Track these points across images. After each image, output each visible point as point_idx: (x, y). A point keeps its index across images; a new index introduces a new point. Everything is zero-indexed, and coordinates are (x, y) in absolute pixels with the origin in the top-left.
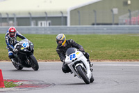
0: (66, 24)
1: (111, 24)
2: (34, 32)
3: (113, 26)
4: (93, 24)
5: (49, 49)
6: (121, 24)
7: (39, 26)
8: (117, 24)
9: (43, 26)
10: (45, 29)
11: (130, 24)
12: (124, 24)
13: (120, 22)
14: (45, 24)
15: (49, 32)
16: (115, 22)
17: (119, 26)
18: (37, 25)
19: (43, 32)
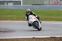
0: (21, 5)
1: (41, 5)
2: (6, 8)
3: (41, 6)
4: (33, 5)
5: (13, 16)
6: (45, 5)
7: (9, 5)
8: (43, 5)
9: (10, 5)
10: (11, 6)
11: (49, 5)
12: (47, 5)
13: (44, 4)
14: (11, 4)
15: (13, 8)
16: (43, 4)
17: (44, 6)
18: (7, 4)
19: (10, 8)
